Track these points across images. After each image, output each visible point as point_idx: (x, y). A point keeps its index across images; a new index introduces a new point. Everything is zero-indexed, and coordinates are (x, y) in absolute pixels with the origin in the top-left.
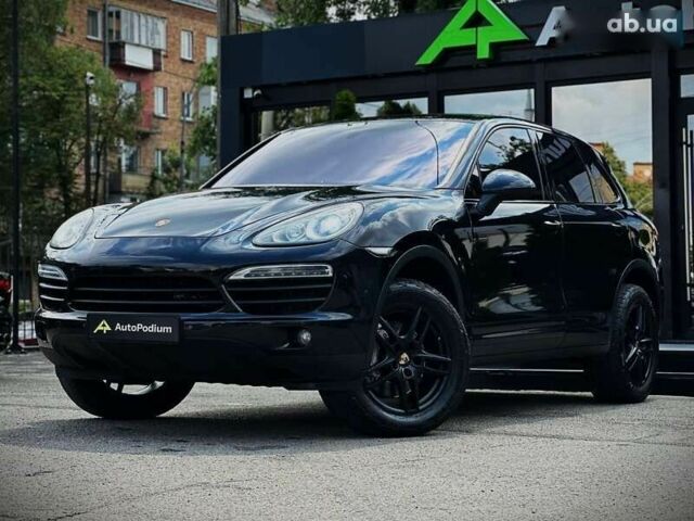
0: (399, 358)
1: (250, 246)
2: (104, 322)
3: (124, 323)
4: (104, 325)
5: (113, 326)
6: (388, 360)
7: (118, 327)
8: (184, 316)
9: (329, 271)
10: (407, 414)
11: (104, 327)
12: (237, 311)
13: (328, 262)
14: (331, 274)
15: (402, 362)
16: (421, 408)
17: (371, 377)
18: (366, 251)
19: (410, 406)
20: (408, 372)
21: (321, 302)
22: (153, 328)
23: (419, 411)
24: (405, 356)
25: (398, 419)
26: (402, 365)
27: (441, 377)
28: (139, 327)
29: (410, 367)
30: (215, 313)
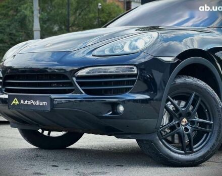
0: (181, 121)
1: (90, 57)
2: (16, 99)
3: (24, 100)
4: (16, 101)
5: (19, 101)
6: (174, 122)
7: (22, 102)
8: (53, 96)
9: (135, 71)
10: (186, 154)
11: (15, 102)
12: (81, 93)
13: (135, 65)
14: (136, 72)
15: (183, 124)
16: (194, 150)
17: (165, 132)
18: (158, 59)
19: (188, 149)
20: (187, 130)
21: (130, 88)
22: (38, 103)
23: (193, 152)
24: (185, 120)
25: (180, 156)
26: (183, 125)
27: (208, 133)
28: (31, 102)
29: (187, 127)
30: (70, 94)
